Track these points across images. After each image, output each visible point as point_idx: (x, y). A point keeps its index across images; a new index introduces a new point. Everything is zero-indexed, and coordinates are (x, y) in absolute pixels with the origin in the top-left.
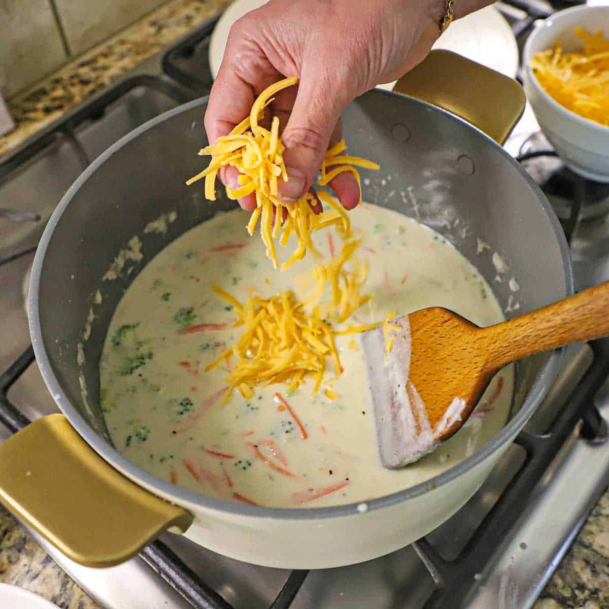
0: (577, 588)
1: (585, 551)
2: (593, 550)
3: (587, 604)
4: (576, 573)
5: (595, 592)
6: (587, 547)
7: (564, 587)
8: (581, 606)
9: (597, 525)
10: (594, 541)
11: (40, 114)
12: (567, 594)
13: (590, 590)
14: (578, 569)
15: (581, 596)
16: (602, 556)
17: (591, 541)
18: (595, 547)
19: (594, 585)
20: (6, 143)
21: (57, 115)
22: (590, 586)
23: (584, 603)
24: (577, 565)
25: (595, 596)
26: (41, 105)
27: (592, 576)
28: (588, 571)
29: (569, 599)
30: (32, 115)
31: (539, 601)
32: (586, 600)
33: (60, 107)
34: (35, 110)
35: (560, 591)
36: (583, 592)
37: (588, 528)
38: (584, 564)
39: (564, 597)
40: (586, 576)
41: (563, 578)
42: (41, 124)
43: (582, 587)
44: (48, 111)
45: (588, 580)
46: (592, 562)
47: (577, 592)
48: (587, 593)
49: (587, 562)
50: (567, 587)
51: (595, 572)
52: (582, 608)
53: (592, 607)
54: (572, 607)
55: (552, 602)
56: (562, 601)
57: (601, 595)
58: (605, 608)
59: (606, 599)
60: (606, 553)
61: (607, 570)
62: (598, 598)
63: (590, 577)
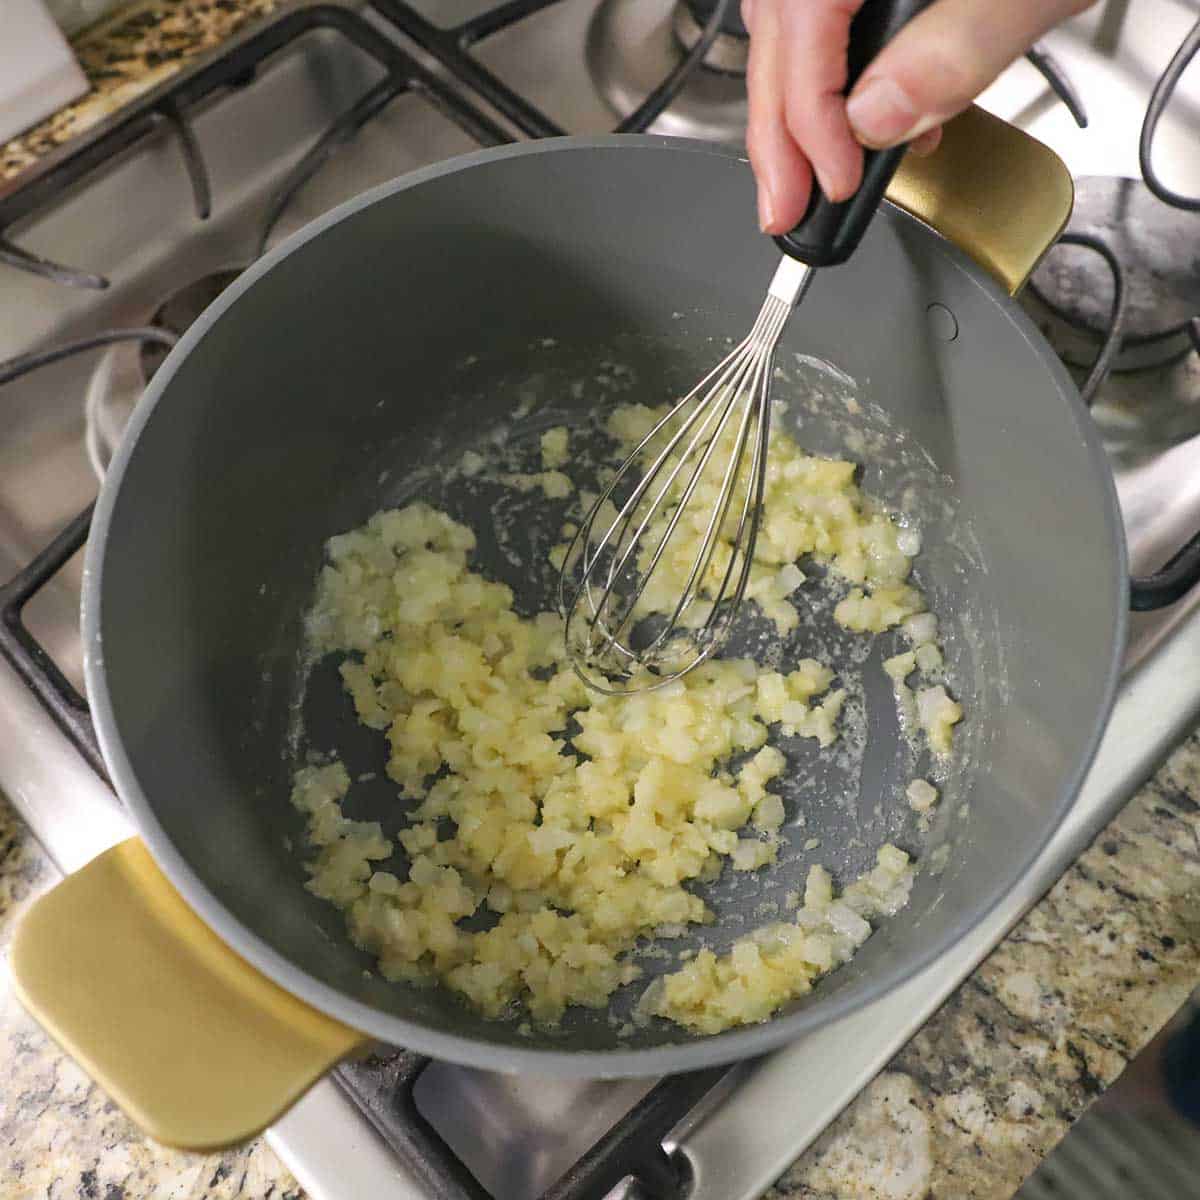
0: (954, 1063)
1: (982, 999)
2: (998, 1000)
3: (964, 1092)
4: (959, 1037)
5: (984, 1072)
6: (987, 993)
7: (931, 1057)
8: (955, 1093)
9: (1013, 958)
10: (1002, 985)
11: (138, 66)
12: (934, 1068)
13: (975, 1068)
14: (963, 1031)
15: (958, 1076)
16: (1009, 1013)
17: (997, 984)
18: (1002, 995)
19: (985, 1060)
20: (72, 119)
21: (169, 70)
22: (978, 1062)
23: (961, 1089)
24: (964, 1023)
25: (982, 1079)
26: (141, 48)
27: (985, 1045)
28: (980, 1034)
29: (935, 1078)
30: (122, 66)
31: (884, 1073)
32: (966, 1084)
33: (176, 54)
34: (132, 57)
35: (924, 1063)
36: (963, 1070)
37: (997, 960)
38: (976, 1021)
39: (928, 1074)
40: (974, 1044)
41: (934, 1041)
42: (139, 84)
43: (963, 1062)
44: (153, 59)
45: (977, 1051)
46: (990, 1022)
47: (952, 1069)
48: (969, 1071)
49: (982, 1021)
50: (937, 1059)
51: (990, 1038)
52: (955, 1096)
53: (973, 1097)
54: (939, 1094)
55: (904, 1081)
56: (923, 1080)
57: (993, 1079)
58: (996, 1103)
59: (1001, 1087)
60: (1020, 1008)
61: (1013, 1037)
62: (986, 1084)
63: (981, 1046)
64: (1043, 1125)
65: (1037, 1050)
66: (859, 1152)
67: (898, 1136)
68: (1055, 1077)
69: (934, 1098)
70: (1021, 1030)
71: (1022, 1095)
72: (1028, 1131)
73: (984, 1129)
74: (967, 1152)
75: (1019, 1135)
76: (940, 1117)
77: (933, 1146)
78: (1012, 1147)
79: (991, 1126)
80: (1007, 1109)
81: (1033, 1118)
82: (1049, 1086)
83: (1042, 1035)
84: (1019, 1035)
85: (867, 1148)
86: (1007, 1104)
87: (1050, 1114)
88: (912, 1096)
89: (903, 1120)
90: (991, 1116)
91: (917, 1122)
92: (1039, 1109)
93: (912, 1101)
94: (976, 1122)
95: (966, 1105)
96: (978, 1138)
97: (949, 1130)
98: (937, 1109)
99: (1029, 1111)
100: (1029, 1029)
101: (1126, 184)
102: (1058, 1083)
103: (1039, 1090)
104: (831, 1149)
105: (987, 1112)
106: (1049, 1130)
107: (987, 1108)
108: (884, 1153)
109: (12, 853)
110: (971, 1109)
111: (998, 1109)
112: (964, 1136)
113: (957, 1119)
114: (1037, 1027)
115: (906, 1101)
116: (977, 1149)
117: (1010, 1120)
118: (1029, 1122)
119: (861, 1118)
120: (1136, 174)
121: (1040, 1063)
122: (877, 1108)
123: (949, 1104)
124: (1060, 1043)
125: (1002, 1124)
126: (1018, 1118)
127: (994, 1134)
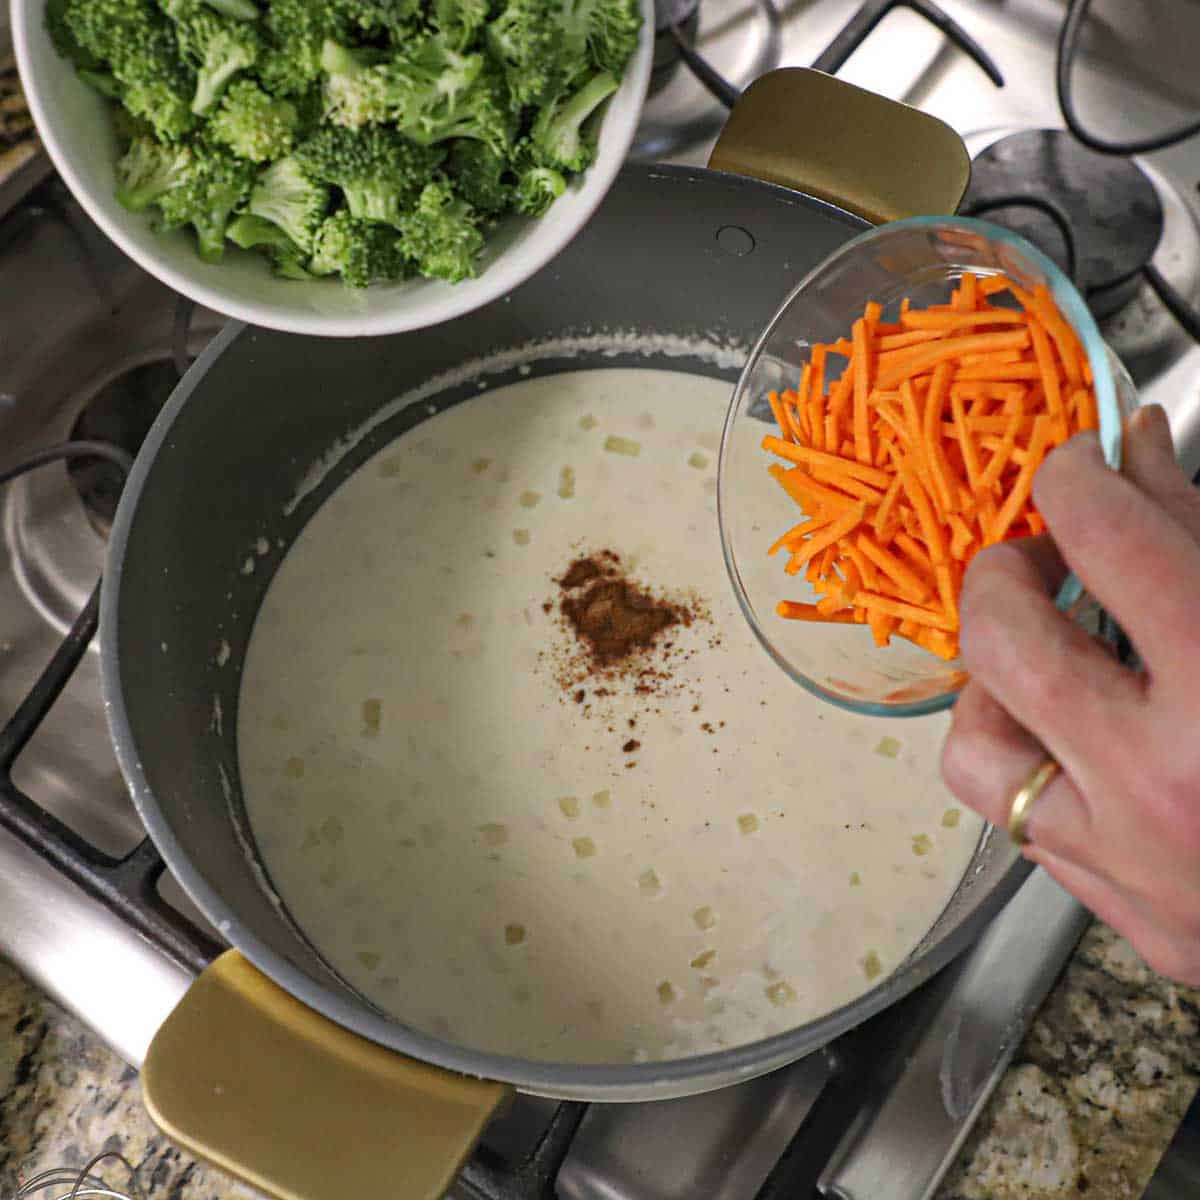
0: (1075, 1043)
1: (1089, 974)
2: (1104, 972)
3: (1092, 1069)
4: (1075, 1016)
5: (1106, 1046)
6: (1091, 967)
7: (1053, 1043)
8: (1083, 1073)
10: (1105, 956)
12: (1058, 1054)
13: (1098, 1043)
14: (1077, 1009)
15: (1082, 1055)
16: (1118, 982)
17: (1100, 956)
18: (1108, 966)
19: (1104, 1033)
22: (1098, 1037)
23: (1088, 1067)
24: (1076, 1001)
25: (1107, 1053)
27: (1102, 1019)
28: (1095, 1009)
29: (1060, 1062)
32: (1091, 1062)
35: (1048, 1049)
36: (1086, 1048)
38: (1087, 997)
39: (1052, 1060)
40: (1091, 1020)
41: (1052, 1028)
43: (1084, 1040)
45: (1095, 1025)
46: (1101, 994)
47: (1075, 1049)
48: (1093, 1048)
49: (1092, 993)
50: (1058, 1043)
51: (1106, 1012)
52: (1084, 1076)
53: (1102, 1073)
54: (1068, 1076)
55: (1033, 1071)
56: (1050, 1067)
57: (1117, 1051)
58: (1125, 1074)
59: (1126, 1056)
60: (1127, 975)
61: (1125, 1004)
62: (1112, 1057)
63: (1098, 1021)
64: (1174, 1085)
65: (1152, 1013)
66: (1004, 1152)
67: (1038, 1127)
68: (1174, 1035)
69: (1064, 1082)
70: (1132, 997)
71: (1147, 1059)
72: (1161, 1095)
73: (1119, 1102)
74: (1107, 1128)
75: (1153, 1100)
76: (1075, 1099)
77: (1075, 1131)
78: (1148, 1113)
79: (1125, 1097)
80: (1136, 1078)
81: (1162, 1080)
82: (1171, 1045)
83: (1154, 997)
84: (1133, 1002)
85: (1012, 1146)
86: (1135, 1072)
87: (1178, 1074)
88: (1044, 1085)
89: (1039, 1111)
90: (1122, 1088)
91: (1054, 1109)
92: (1166, 1070)
93: (1045, 1090)
94: (1110, 1097)
95: (1096, 1083)
96: (1116, 1112)
97: (1084, 1110)
98: (1069, 1093)
99: (1158, 1075)
100: (1139, 994)
101: (1049, 135)
102: (1179, 1041)
103: (1163, 1053)
104: (977, 1156)
105: (1118, 1085)
106: (1180, 1090)
107: (1118, 1080)
108: (1029, 1147)
109: (48, 1037)
110: (1103, 1085)
111: (1127, 1078)
112: (1102, 1114)
113: (1091, 1098)
114: (1148, 990)
115: (1038, 1091)
116: (1117, 1123)
117: (1142, 1087)
118: (1159, 1085)
119: (999, 1118)
120: (1056, 122)
121: (1158, 1026)
122: (1012, 1104)
123: (1081, 1085)
124: (1173, 1001)
125: (1135, 1093)
126: (1148, 1083)
127: (1129, 1105)
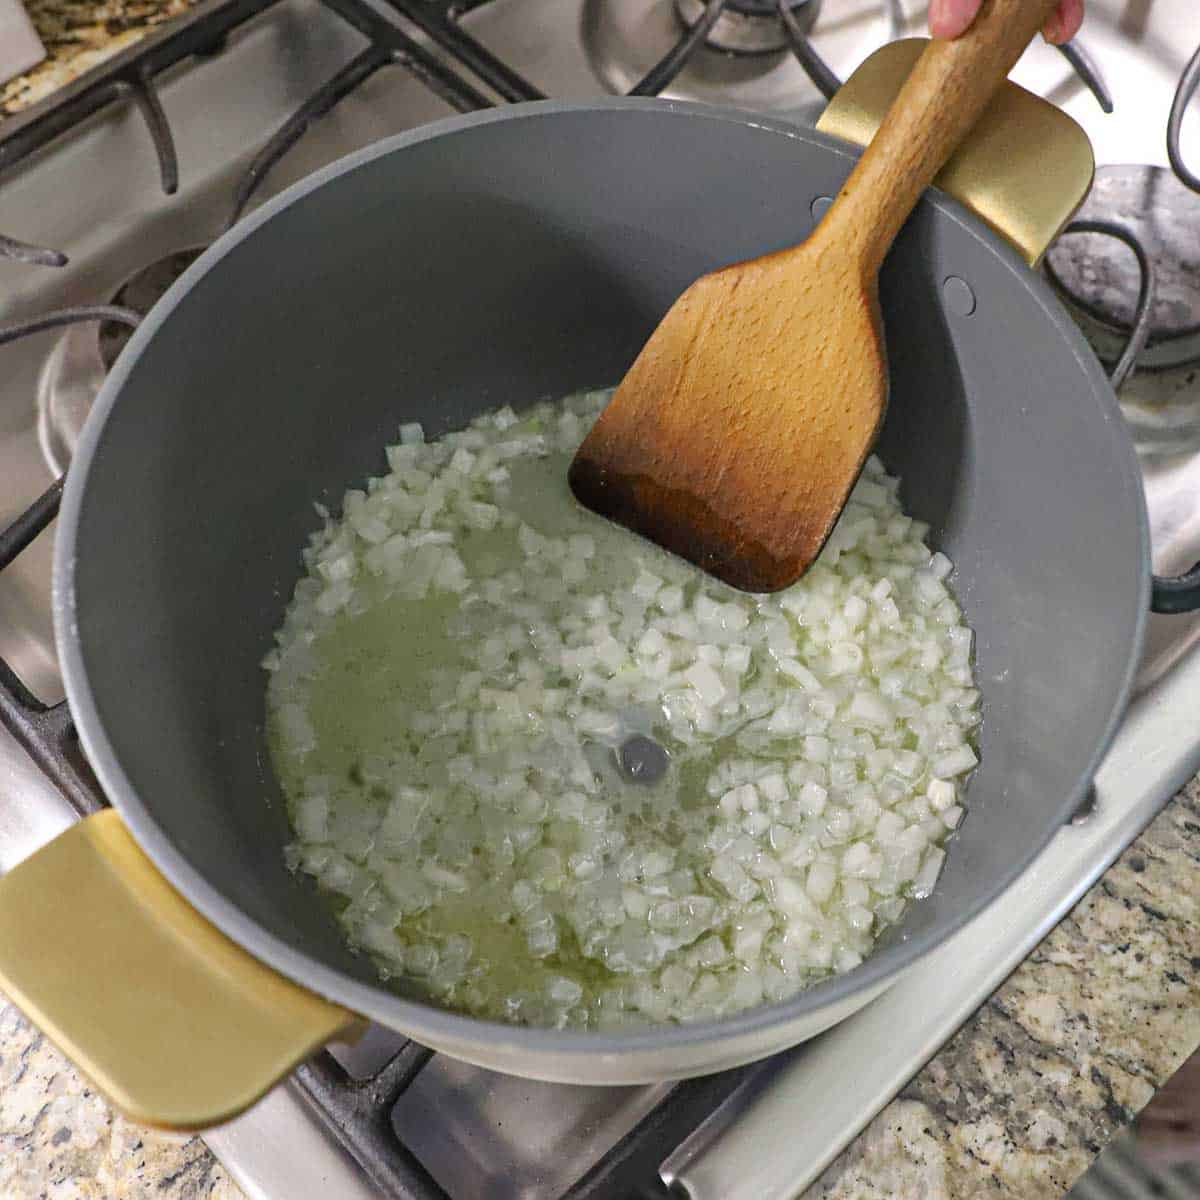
0: (971, 1090)
1: (1001, 1023)
2: (1018, 1024)
3: (982, 1121)
4: (977, 1063)
5: (1006, 1099)
6: (1007, 1017)
7: (948, 1084)
8: (972, 1122)
9: (1035, 979)
10: (1022, 1009)
11: (99, 33)
12: (950, 1096)
13: (994, 1095)
14: (981, 1055)
15: (975, 1105)
16: (1031, 1038)
17: (1018, 1006)
18: (1023, 1019)
19: (1004, 1087)
21: (132, 37)
22: (997, 1089)
23: (979, 1118)
24: (982, 1048)
25: (1002, 1107)
26: (102, 14)
27: (1005, 1072)
28: (999, 1060)
29: (952, 1107)
30: (81, 34)
31: (897, 1100)
32: (984, 1113)
33: (141, 22)
34: (93, 24)
35: (940, 1091)
36: (981, 1099)
37: (1016, 982)
38: (995, 1046)
39: (943, 1102)
40: (992, 1070)
41: (950, 1068)
42: (100, 52)
43: (981, 1089)
44: (115, 27)
45: (996, 1077)
46: (1009, 1047)
47: (969, 1096)
48: (988, 1099)
49: (1001, 1046)
50: (954, 1085)
51: (1010, 1064)
52: (972, 1126)
53: (992, 1127)
54: (956, 1123)
55: (920, 1109)
56: (939, 1109)
57: (1013, 1107)
58: (1016, 1133)
59: (1021, 1115)
60: (1041, 1033)
61: (1034, 1063)
62: (1006, 1113)
63: (999, 1071)
64: (1066, 1156)
65: (1059, 1076)
66: (870, 1184)
67: (911, 1168)
68: (1078, 1105)
69: (950, 1127)
70: (1042, 1056)
71: (1044, 1123)
72: (1050, 1163)
73: (1004, 1159)
74: (984, 1184)
75: (1040, 1166)
76: (956, 1146)
77: (949, 1179)
78: (1032, 1178)
79: (1010, 1157)
80: (1028, 1139)
81: (1054, 1148)
82: (1072, 1114)
83: (1063, 1061)
84: (1041, 1061)
85: (878, 1180)
86: (1029, 1133)
87: (1074, 1145)
88: (927, 1126)
89: (917, 1151)
90: (1010, 1146)
91: (932, 1152)
92: (1061, 1139)
93: (927, 1131)
94: (995, 1153)
95: (984, 1135)
96: (998, 1170)
97: (965, 1161)
98: (953, 1139)
99: (1052, 1141)
100: (1050, 1054)
101: (1154, 172)
102: (1082, 1110)
103: (1062, 1120)
104: (840, 1182)
105: (1006, 1143)
106: (1072, 1162)
107: (1007, 1138)
108: (897, 1185)
110: (990, 1139)
111: (1018, 1138)
112: (982, 1167)
113: (974, 1149)
114: (1060, 1052)
115: (920, 1131)
116: (996, 1181)
117: (1032, 1151)
118: (1051, 1152)
119: (872, 1149)
120: (1164, 162)
121: (1063, 1092)
122: (889, 1138)
123: (966, 1134)
124: (1085, 1070)
125: (1023, 1155)
126: (1039, 1148)
127: (1015, 1166)
